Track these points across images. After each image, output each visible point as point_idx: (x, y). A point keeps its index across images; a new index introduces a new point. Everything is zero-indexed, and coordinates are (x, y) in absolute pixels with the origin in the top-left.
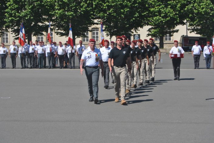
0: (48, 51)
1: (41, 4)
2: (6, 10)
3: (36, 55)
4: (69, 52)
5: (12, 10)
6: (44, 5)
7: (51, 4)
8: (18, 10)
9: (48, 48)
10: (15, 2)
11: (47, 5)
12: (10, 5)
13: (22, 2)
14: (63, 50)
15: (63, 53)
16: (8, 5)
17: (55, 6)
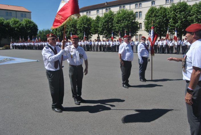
0: (165, 44)
1: (186, 20)
2: (169, 24)
3: (158, 46)
4: (177, 45)
5: (172, 23)
6: (188, 20)
7: (192, 20)
8: (175, 23)
9: (165, 43)
10: (173, 20)
11: (189, 20)
12: (171, 21)
13: (177, 19)
14: (173, 43)
15: (172, 45)
16: (170, 21)
17: (194, 20)
